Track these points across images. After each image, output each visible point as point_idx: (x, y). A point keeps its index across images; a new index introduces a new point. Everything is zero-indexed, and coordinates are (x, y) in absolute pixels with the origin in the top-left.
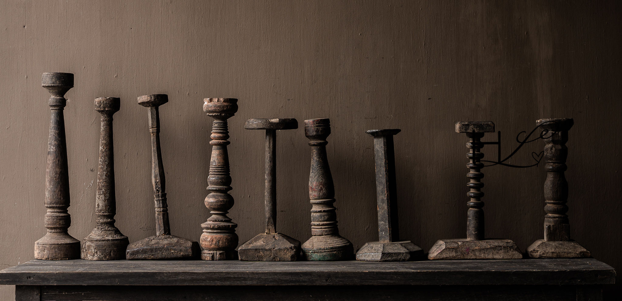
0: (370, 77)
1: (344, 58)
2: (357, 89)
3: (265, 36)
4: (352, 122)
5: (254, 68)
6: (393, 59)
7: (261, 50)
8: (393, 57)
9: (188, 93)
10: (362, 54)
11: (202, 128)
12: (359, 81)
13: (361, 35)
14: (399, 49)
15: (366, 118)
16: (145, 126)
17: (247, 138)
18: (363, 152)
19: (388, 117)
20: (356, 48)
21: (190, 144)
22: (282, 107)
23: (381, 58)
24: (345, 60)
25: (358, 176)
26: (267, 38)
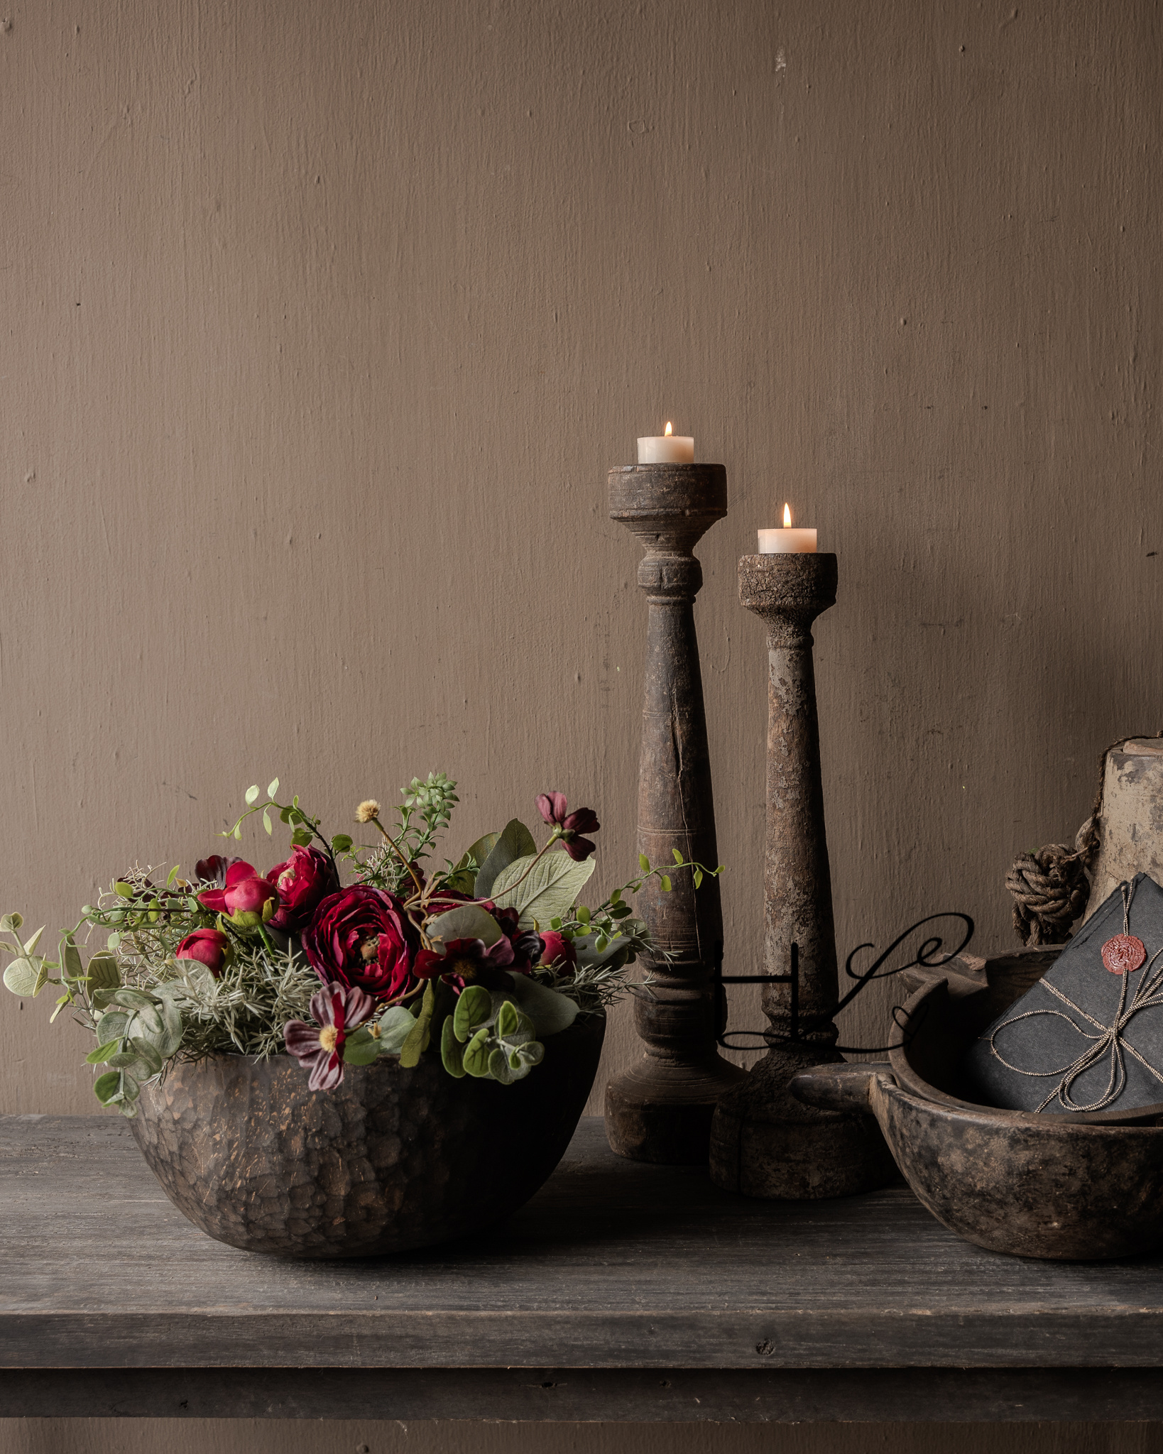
0: (940, 478)
1: (846, 410)
2: (892, 519)
3: (562, 331)
4: (874, 639)
5: (524, 445)
6: (1022, 412)
7: (546, 381)
8: (1022, 405)
9: (289, 538)
10: (911, 394)
11: (343, 664)
12: (901, 490)
13: (905, 322)
14: (1044, 376)
15: (924, 625)
16: (141, 658)
17: (502, 696)
18: (914, 743)
19: (1003, 621)
20: (889, 370)
21: (302, 720)
22: (626, 585)
23: (980, 409)
24: (848, 415)
25: (898, 829)
26: (569, 338)
